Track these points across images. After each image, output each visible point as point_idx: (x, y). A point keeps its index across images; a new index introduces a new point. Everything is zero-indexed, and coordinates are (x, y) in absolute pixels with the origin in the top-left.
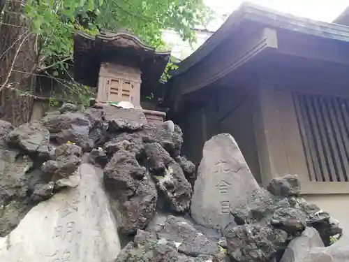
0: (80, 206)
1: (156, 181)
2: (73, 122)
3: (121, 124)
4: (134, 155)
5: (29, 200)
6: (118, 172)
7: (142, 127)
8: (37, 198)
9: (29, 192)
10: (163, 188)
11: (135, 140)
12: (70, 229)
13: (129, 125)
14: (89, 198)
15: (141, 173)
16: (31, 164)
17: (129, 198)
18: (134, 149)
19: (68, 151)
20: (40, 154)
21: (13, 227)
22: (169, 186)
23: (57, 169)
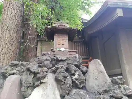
0: (48, 87)
1: (72, 78)
2: (45, 60)
3: (60, 59)
4: (64, 69)
5: (34, 87)
6: (59, 76)
7: (67, 58)
8: (36, 86)
9: (34, 84)
10: (74, 80)
11: (64, 64)
12: (45, 95)
13: (62, 59)
14: (51, 85)
15: (66, 76)
16: (34, 75)
17: (63, 84)
18: (64, 68)
19: (43, 71)
20: (36, 72)
21: (30, 95)
22: (76, 79)
23: (40, 77)
